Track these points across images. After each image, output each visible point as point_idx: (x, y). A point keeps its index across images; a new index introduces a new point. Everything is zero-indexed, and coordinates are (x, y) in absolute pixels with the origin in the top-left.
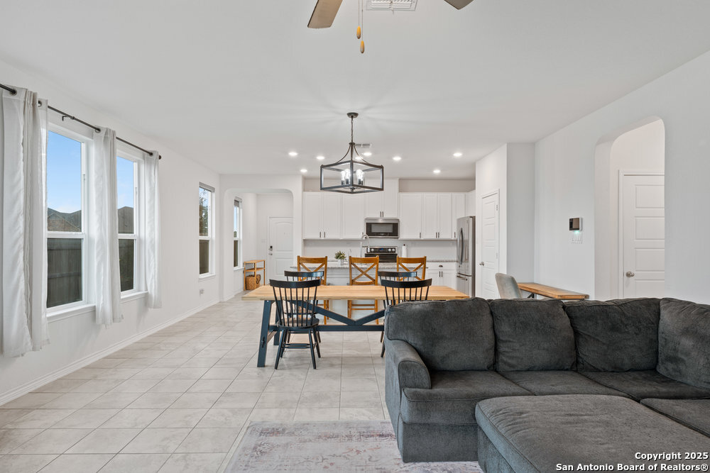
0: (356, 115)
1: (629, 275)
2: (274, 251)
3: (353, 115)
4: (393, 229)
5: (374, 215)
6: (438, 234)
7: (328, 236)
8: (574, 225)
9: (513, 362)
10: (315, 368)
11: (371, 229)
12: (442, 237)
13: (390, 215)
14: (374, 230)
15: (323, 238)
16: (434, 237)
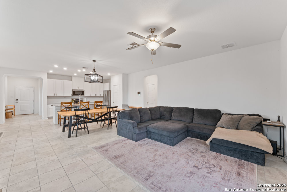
0: (95, 61)
1: (148, 103)
2: (18, 101)
3: (94, 61)
4: (83, 93)
5: (76, 88)
6: (96, 95)
7: (57, 95)
8: (139, 93)
9: (143, 120)
10: (89, 134)
11: (75, 93)
12: (97, 95)
13: (81, 89)
14: (76, 93)
15: (55, 96)
16: (95, 95)
